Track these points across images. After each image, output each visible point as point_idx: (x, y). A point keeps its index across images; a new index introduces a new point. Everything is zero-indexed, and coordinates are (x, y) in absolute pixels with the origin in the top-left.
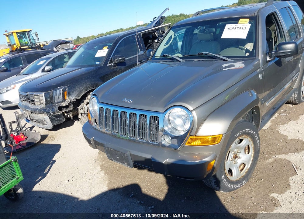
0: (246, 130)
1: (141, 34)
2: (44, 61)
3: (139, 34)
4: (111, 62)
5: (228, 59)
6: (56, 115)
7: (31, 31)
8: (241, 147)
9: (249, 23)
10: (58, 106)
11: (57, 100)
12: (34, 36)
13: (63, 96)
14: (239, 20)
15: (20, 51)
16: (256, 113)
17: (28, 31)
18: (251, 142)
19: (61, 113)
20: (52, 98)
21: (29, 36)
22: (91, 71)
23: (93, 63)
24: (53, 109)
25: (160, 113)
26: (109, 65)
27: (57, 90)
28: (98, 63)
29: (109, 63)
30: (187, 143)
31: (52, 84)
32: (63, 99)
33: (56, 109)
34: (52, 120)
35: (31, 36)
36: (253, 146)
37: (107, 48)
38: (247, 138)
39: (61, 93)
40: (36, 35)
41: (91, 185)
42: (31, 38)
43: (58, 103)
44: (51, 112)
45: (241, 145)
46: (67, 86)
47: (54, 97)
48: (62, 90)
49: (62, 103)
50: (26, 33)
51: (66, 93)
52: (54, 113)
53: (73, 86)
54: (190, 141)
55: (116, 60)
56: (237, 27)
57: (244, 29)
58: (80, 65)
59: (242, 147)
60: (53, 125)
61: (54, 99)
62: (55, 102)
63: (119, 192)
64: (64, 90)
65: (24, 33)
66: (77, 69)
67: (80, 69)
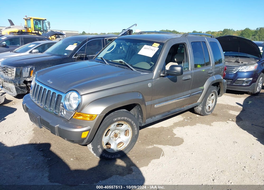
0: (124, 118)
1: (107, 40)
2: (34, 45)
3: (106, 40)
4: (76, 56)
5: (133, 69)
6: (21, 86)
7: (46, 20)
8: (121, 130)
9: (159, 47)
10: (24, 80)
11: (24, 75)
12: (47, 24)
13: (29, 73)
14: (153, 43)
15: (21, 34)
16: (140, 109)
17: (43, 20)
18: (130, 128)
19: (25, 86)
20: (21, 73)
21: (43, 23)
22: (58, 60)
23: (62, 54)
24: (20, 81)
25: (63, 94)
26: (73, 57)
27: (26, 68)
28: (66, 54)
29: (74, 56)
30: (74, 117)
31: (24, 63)
32: (29, 75)
33: (22, 82)
34: (17, 89)
35: (44, 24)
36: (131, 132)
37: (76, 45)
38: (126, 124)
39: (29, 71)
40: (49, 24)
41: (19, 138)
42: (44, 26)
43: (25, 78)
44: (17, 83)
45: (121, 128)
46: (34, 66)
47: (23, 73)
48: (30, 69)
49: (28, 79)
50: (41, 21)
51: (32, 71)
52: (19, 85)
53: (39, 67)
54: (76, 115)
55: (79, 55)
56: (150, 48)
57: (154, 50)
58: (53, 53)
59: (123, 130)
60: (17, 93)
61: (23, 74)
62: (22, 76)
63: (34, 146)
64: (31, 69)
65: (39, 20)
66: (49, 56)
67: (51, 56)
